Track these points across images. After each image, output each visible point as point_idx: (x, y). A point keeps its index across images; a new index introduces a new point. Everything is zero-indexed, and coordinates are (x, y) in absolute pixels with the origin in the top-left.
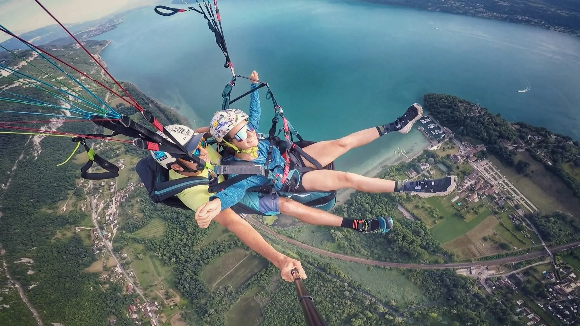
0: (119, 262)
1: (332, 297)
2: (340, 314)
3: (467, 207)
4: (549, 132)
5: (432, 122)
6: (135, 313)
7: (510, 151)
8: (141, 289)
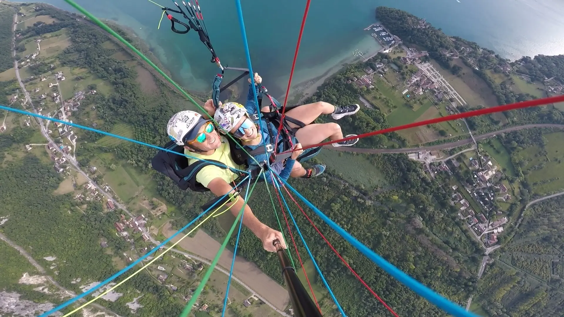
0: (90, 178)
1: (312, 184)
2: (320, 200)
3: (414, 99)
4: (478, 46)
5: (384, 31)
6: (124, 230)
7: (448, 58)
8: (122, 203)
